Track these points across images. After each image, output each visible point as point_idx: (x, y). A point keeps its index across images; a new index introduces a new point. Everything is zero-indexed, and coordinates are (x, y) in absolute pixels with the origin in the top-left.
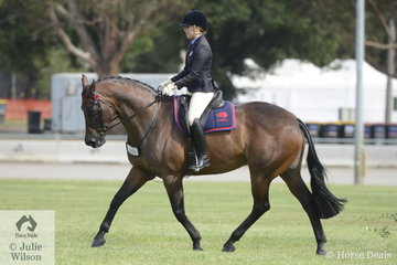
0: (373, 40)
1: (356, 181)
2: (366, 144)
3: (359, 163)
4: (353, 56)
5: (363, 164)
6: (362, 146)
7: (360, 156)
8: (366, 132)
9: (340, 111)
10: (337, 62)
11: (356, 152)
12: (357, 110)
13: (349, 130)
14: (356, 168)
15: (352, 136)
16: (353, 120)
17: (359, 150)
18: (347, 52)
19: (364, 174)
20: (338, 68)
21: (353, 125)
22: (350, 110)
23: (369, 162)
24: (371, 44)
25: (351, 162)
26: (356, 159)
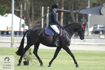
0: (16, 9)
1: (11, 46)
2: (14, 36)
3: (12, 42)
4: (11, 13)
5: (13, 42)
6: (13, 37)
7: (13, 40)
8: (14, 33)
9: (7, 27)
10: (6, 14)
11: (12, 39)
12: (12, 27)
13: (10, 32)
14: (11, 43)
15: (11, 34)
16: (11, 30)
17: (12, 38)
18: (9, 12)
19: (13, 44)
20: (6, 16)
21: (11, 31)
22: (10, 27)
23: (15, 41)
24: (16, 10)
25: (10, 41)
26: (12, 40)
